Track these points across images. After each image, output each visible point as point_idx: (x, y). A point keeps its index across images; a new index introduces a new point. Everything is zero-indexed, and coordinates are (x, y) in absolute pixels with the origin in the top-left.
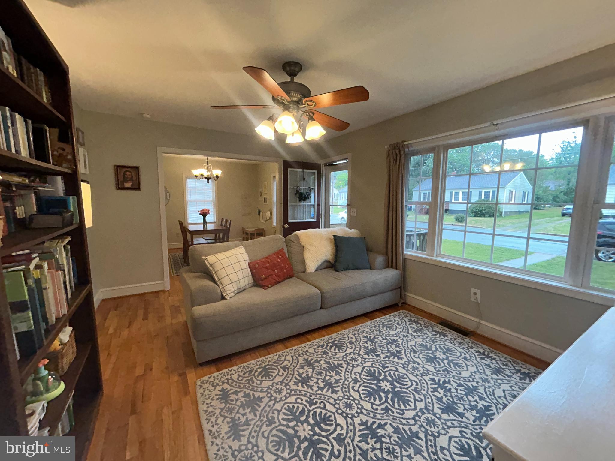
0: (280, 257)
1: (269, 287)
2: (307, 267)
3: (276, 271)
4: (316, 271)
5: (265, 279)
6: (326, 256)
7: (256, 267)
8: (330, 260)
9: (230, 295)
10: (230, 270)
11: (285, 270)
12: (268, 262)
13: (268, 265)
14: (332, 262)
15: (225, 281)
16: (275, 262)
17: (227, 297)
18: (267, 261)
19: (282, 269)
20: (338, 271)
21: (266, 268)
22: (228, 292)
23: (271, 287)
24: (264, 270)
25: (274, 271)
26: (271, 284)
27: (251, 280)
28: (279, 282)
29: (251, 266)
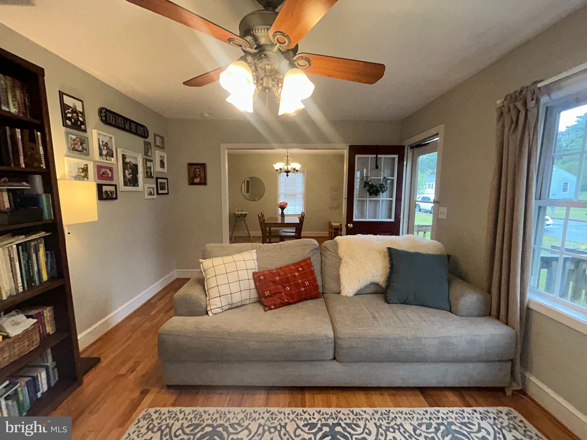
0: (300, 269)
1: (271, 309)
2: (342, 288)
3: (288, 288)
4: (356, 295)
5: (269, 296)
6: (373, 276)
7: (260, 279)
8: (381, 284)
9: (213, 311)
10: (222, 280)
11: (303, 289)
12: (279, 275)
13: (277, 278)
14: (384, 285)
15: (213, 293)
16: (289, 275)
17: (209, 313)
18: (278, 272)
19: (297, 285)
20: (388, 303)
21: (274, 282)
22: (212, 307)
23: (275, 308)
24: (270, 284)
25: (285, 288)
26: (274, 305)
27: (254, 294)
28: (289, 304)
29: (256, 277)
